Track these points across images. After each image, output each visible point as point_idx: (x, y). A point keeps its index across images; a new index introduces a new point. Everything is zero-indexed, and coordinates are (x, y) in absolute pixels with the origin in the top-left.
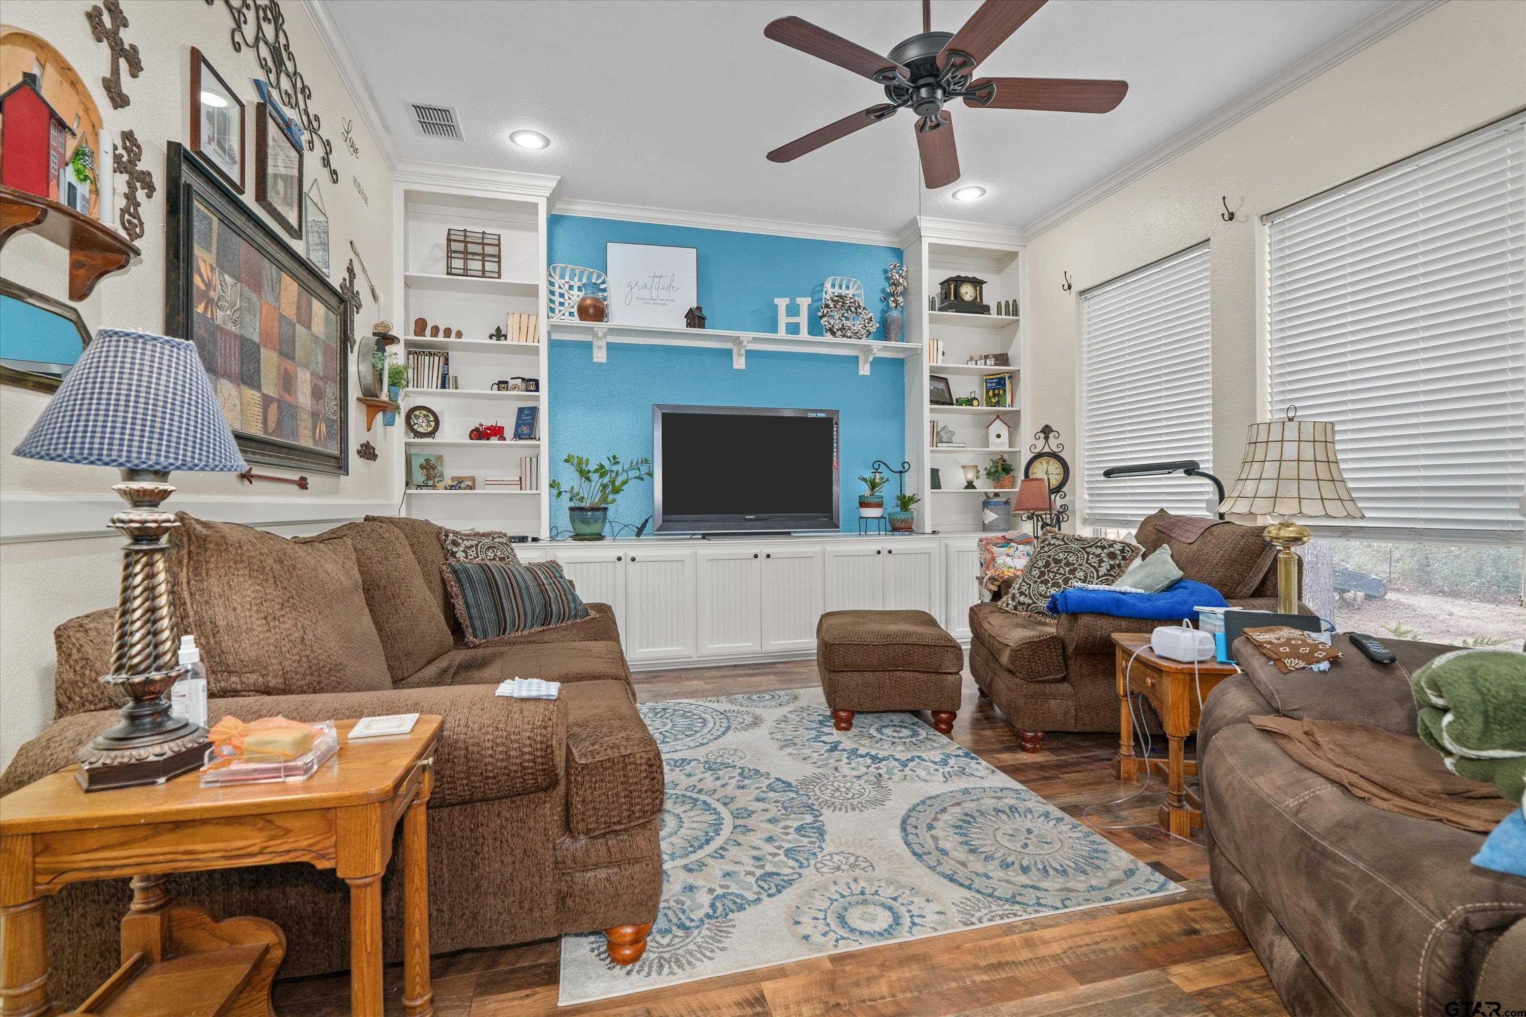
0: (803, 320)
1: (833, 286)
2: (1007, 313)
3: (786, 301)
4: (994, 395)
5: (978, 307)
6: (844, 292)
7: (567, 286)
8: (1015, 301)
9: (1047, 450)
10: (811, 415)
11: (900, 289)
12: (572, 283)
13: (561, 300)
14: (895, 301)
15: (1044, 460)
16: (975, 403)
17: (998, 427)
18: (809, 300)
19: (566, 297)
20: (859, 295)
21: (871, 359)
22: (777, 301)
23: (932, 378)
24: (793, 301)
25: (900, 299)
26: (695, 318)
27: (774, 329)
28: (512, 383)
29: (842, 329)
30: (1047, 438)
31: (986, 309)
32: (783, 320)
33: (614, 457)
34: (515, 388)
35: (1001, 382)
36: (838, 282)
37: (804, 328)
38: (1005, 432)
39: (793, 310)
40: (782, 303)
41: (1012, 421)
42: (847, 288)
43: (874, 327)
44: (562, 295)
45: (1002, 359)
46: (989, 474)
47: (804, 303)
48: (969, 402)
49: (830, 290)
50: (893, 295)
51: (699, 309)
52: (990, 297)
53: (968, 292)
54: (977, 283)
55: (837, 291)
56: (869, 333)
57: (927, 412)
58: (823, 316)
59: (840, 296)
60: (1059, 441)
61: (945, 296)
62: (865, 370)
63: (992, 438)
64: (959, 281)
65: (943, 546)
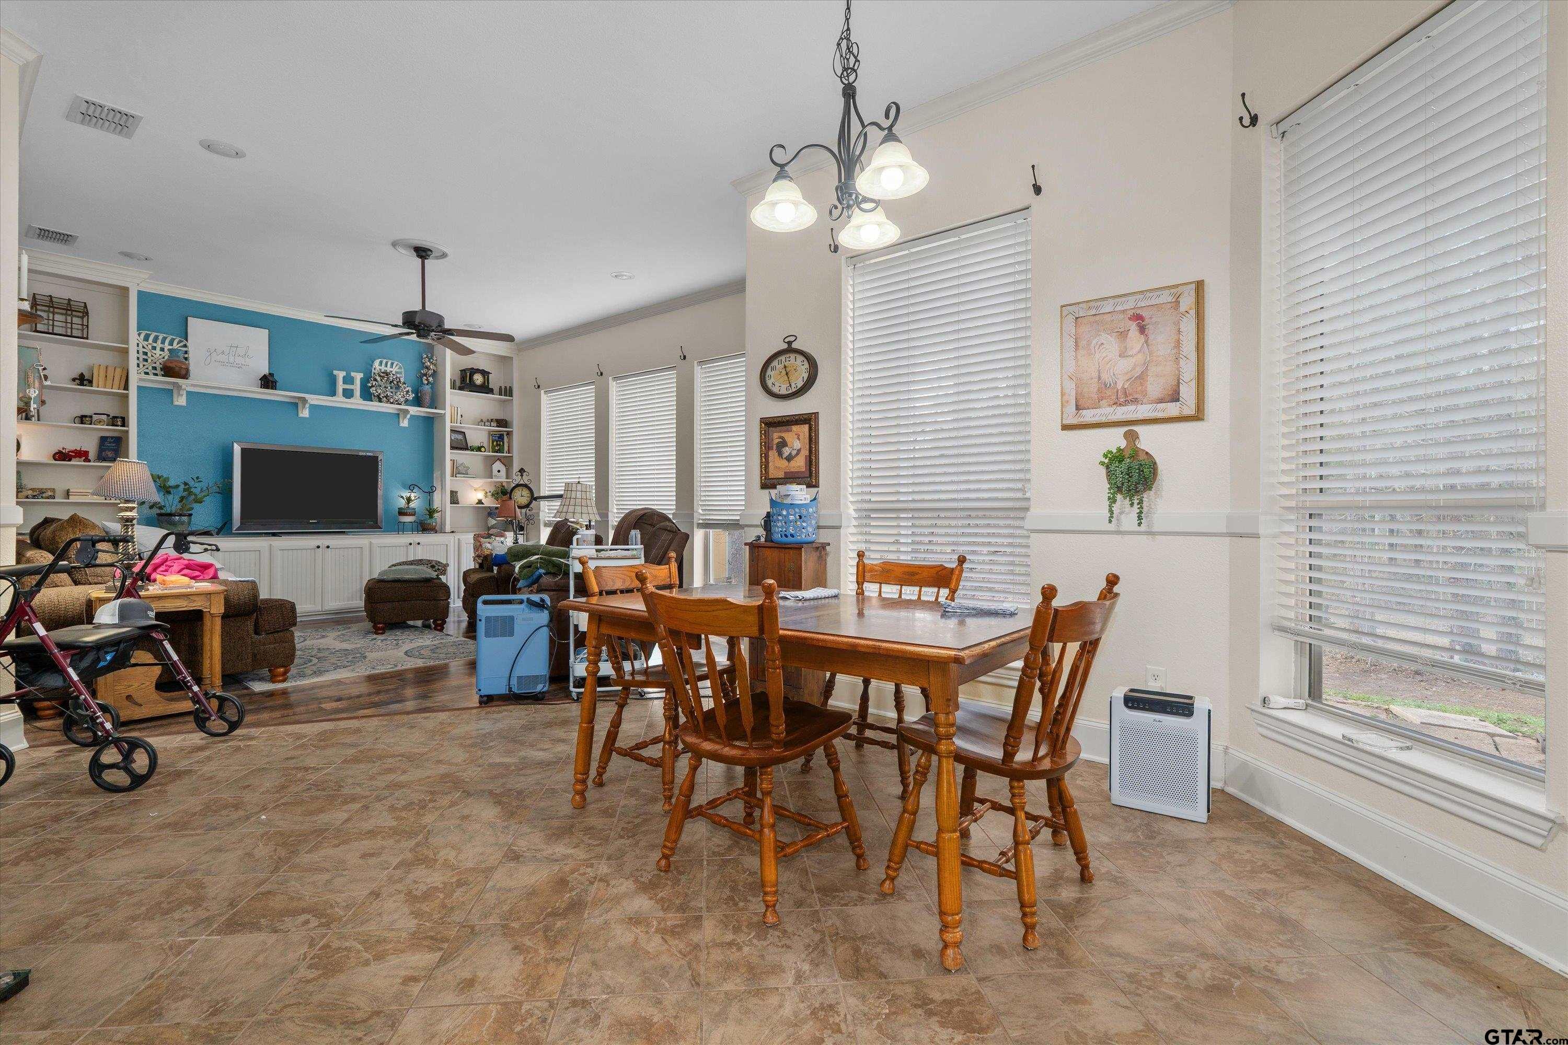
0: (357, 387)
1: (381, 363)
2: (505, 395)
3: (344, 373)
4: (497, 445)
5: (485, 389)
6: (388, 369)
7: (150, 347)
8: (510, 387)
9: (522, 482)
10: (361, 454)
11: (430, 372)
12: (155, 345)
13: (145, 357)
14: (427, 380)
15: (520, 488)
16: (483, 449)
17: (498, 466)
18: (361, 375)
19: (149, 354)
20: (401, 373)
21: (408, 416)
22: (335, 372)
23: (453, 431)
24: (348, 374)
25: (431, 379)
26: (268, 382)
27: (333, 393)
28: (95, 417)
29: (386, 397)
30: (522, 476)
31: (490, 391)
32: (340, 386)
33: (198, 478)
34: (100, 422)
35: (501, 437)
36: (385, 361)
37: (357, 393)
38: (503, 469)
39: (348, 380)
40: (340, 375)
41: (507, 463)
42: (392, 366)
43: (411, 396)
44: (145, 354)
45: (502, 423)
46: (493, 495)
47: (358, 377)
48: (479, 449)
49: (378, 368)
50: (425, 375)
51: (271, 375)
52: (494, 383)
53: (478, 379)
54: (485, 373)
55: (383, 368)
56: (406, 401)
57: (449, 454)
58: (372, 386)
59: (387, 374)
60: (529, 477)
61: (463, 379)
62: (405, 423)
63: (495, 472)
64: (473, 371)
65: (457, 542)
